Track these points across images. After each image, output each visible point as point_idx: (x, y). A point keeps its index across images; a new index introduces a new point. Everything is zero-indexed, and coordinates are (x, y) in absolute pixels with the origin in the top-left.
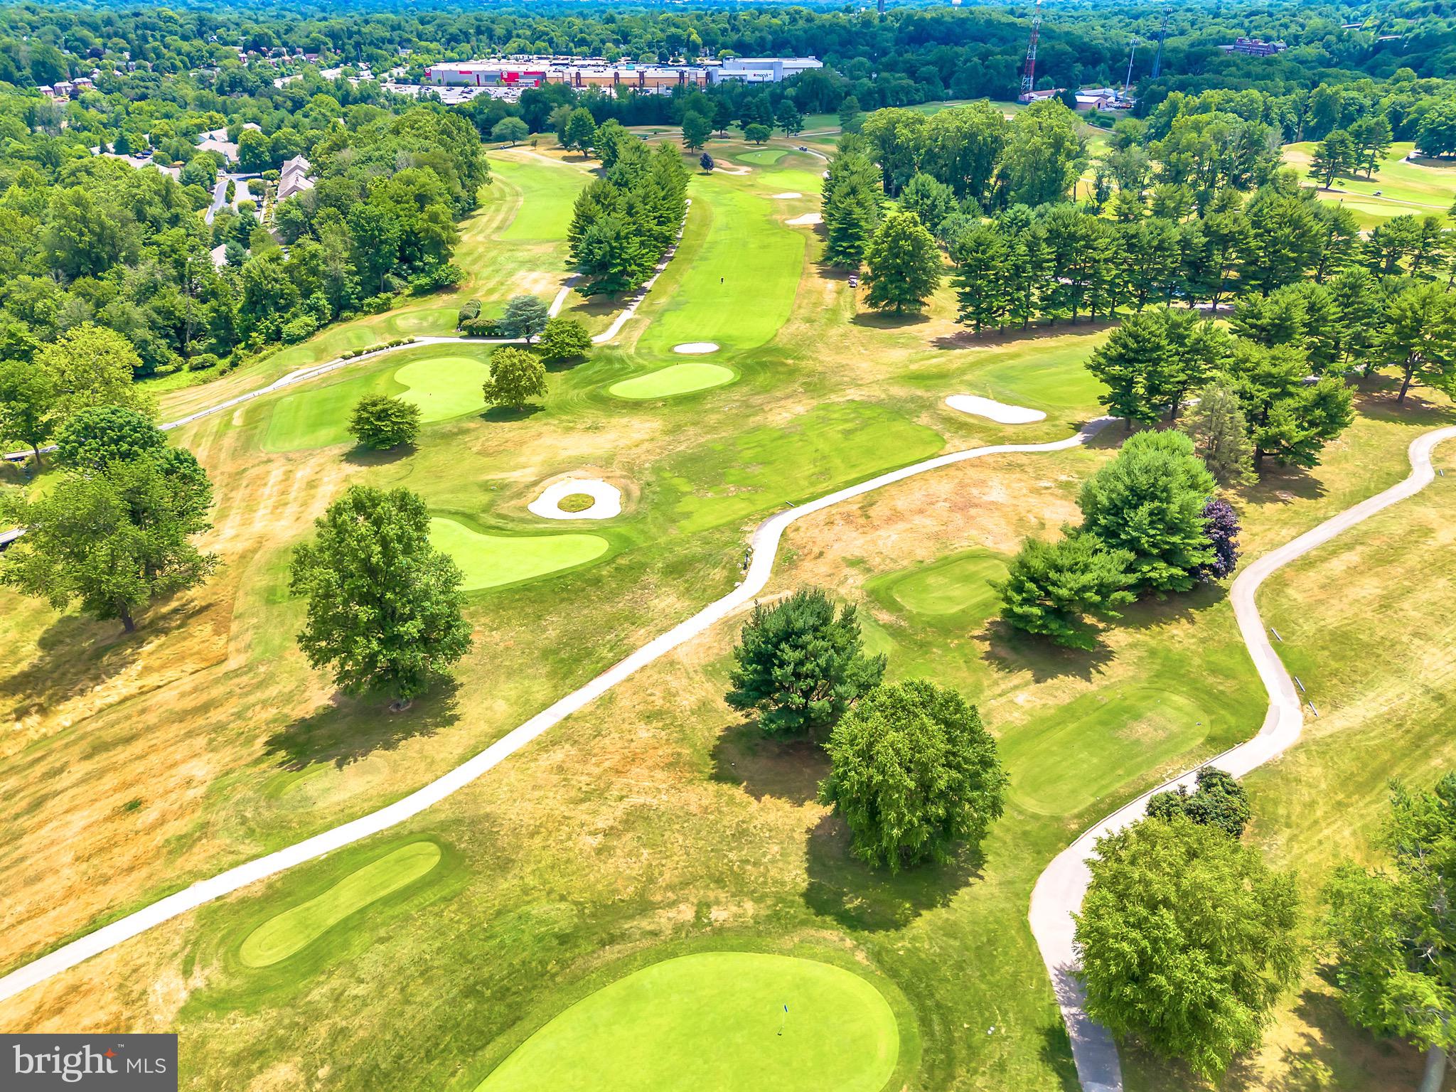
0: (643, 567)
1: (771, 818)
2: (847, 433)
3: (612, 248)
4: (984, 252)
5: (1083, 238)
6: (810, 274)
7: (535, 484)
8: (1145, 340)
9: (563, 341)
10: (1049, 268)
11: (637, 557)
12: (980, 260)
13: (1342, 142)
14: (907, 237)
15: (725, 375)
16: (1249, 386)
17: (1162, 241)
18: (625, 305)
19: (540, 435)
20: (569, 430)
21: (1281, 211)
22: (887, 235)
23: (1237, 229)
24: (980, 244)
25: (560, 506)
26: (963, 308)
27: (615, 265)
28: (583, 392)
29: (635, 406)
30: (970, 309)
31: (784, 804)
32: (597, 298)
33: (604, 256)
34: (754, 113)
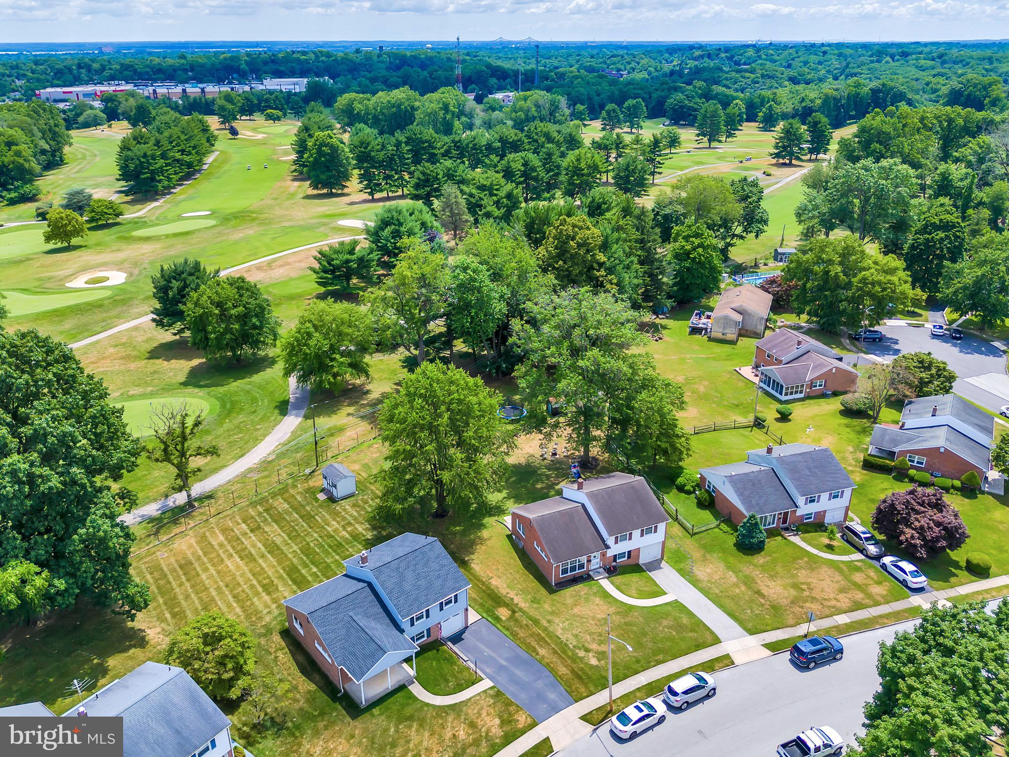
0: (131, 299)
1: (173, 366)
2: (273, 238)
5: (426, 141)
6: (285, 180)
7: (72, 275)
9: (102, 211)
10: (408, 159)
11: (128, 296)
13: (614, 111)
14: (327, 145)
15: (212, 222)
18: (156, 200)
19: (80, 256)
20: (99, 253)
22: (315, 145)
25: (86, 283)
26: (361, 182)
27: (146, 173)
28: (114, 237)
29: (147, 239)
30: (365, 183)
31: (182, 362)
32: (139, 196)
34: (272, 103)
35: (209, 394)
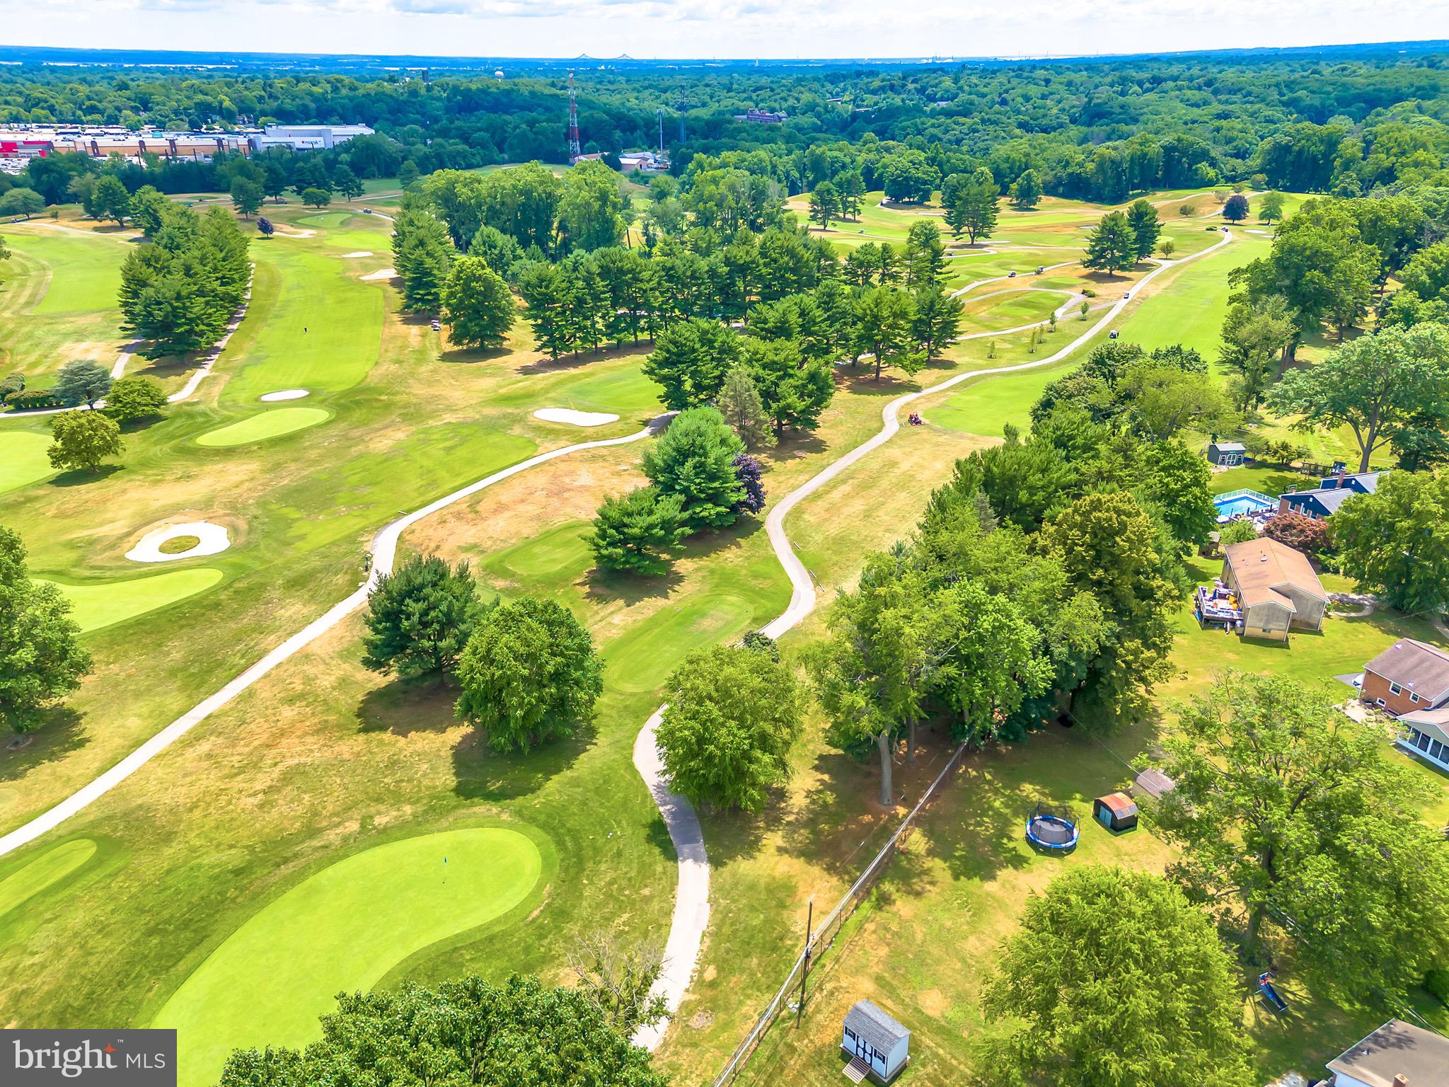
0: (263, 587)
1: (419, 746)
2: (448, 450)
3: (175, 308)
4: (547, 287)
6: (392, 323)
7: (129, 534)
8: (683, 345)
9: (134, 401)
10: (605, 299)
11: (255, 580)
12: (546, 294)
13: (829, 192)
14: (478, 279)
15: (321, 415)
16: (761, 372)
17: (694, 272)
18: (199, 365)
19: (124, 491)
20: (156, 482)
21: (779, 243)
22: (458, 278)
23: (748, 259)
24: (542, 281)
25: (162, 550)
26: (538, 338)
27: (180, 325)
28: (167, 447)
29: (228, 453)
30: (545, 338)
31: (430, 735)
32: (165, 361)
33: (166, 316)
34: (308, 177)
35: (519, 813)
